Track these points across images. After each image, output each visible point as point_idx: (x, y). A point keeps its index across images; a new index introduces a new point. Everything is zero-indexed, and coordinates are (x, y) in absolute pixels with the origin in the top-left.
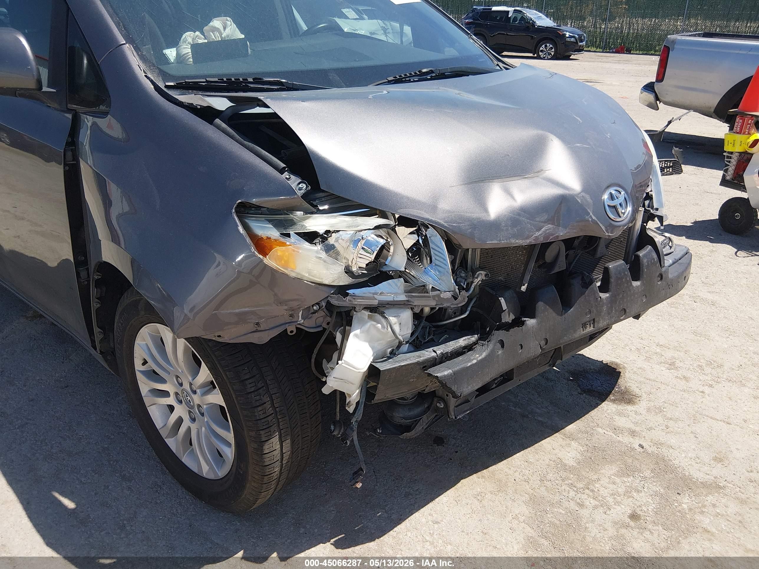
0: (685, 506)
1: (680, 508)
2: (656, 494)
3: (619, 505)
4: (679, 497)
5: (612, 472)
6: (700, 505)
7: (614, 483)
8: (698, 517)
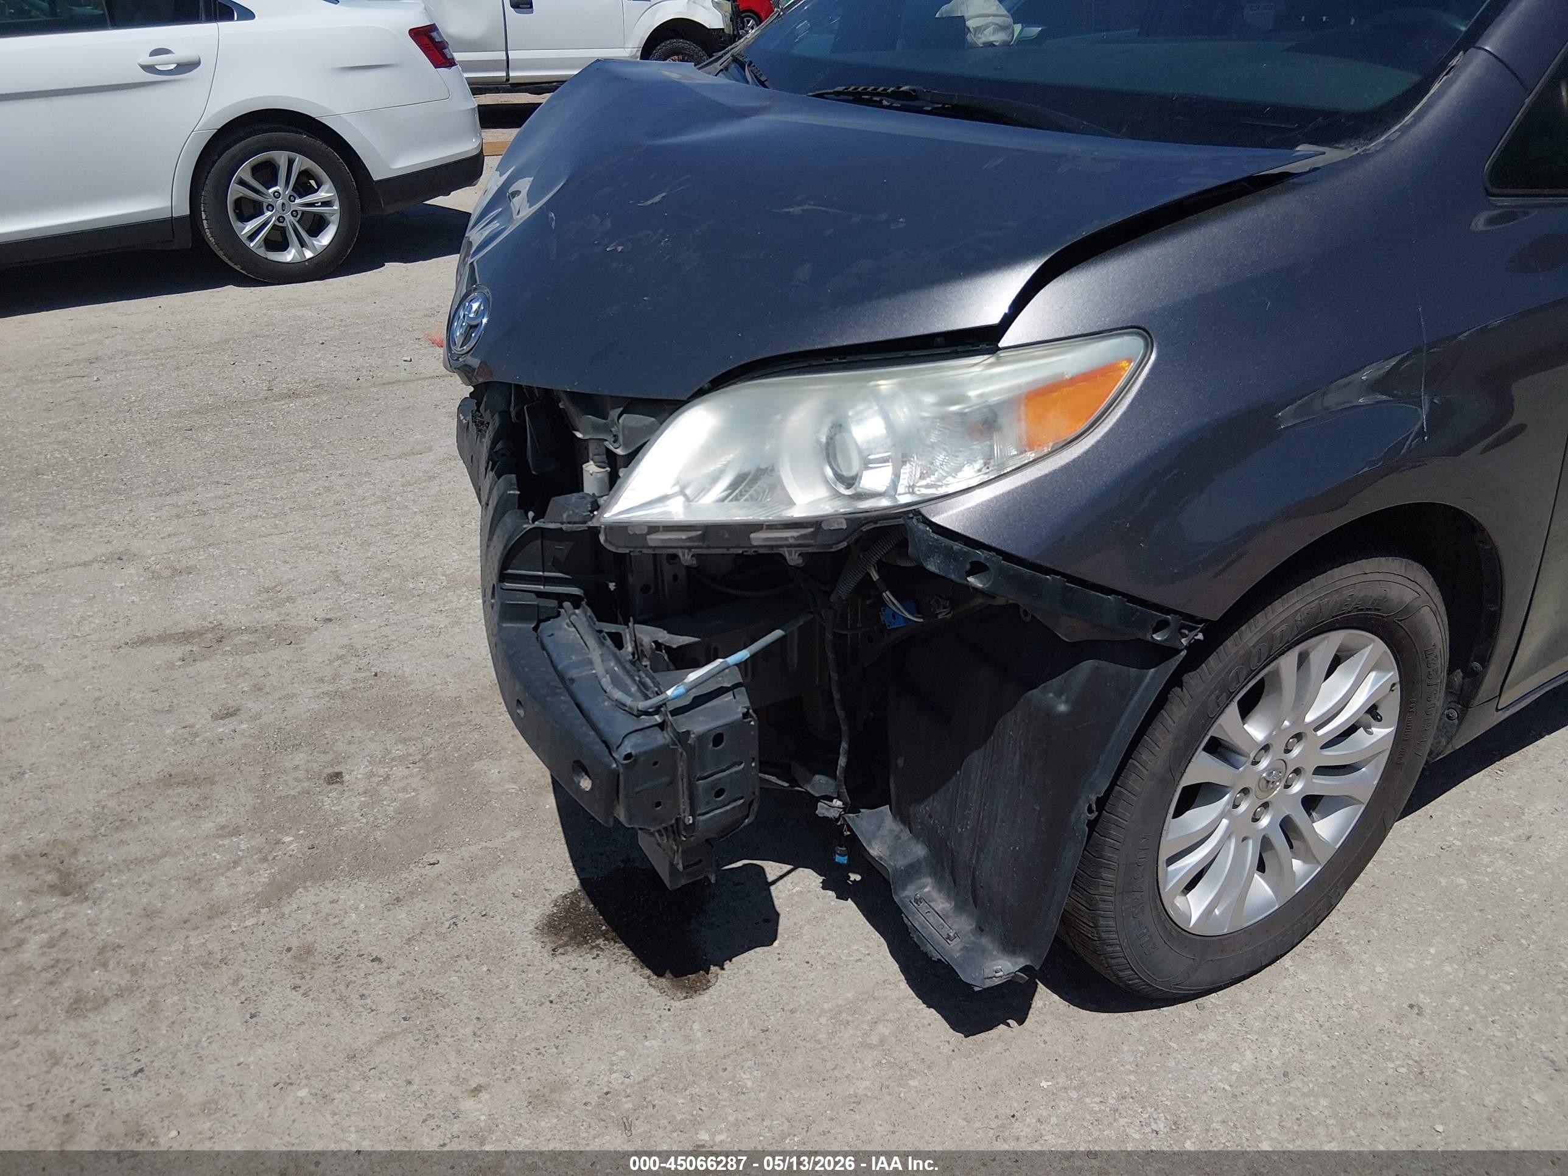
0: (287, 839)
1: (294, 831)
2: (339, 822)
3: (366, 774)
4: (307, 844)
5: (422, 798)
6: (270, 858)
7: (404, 789)
8: (259, 841)
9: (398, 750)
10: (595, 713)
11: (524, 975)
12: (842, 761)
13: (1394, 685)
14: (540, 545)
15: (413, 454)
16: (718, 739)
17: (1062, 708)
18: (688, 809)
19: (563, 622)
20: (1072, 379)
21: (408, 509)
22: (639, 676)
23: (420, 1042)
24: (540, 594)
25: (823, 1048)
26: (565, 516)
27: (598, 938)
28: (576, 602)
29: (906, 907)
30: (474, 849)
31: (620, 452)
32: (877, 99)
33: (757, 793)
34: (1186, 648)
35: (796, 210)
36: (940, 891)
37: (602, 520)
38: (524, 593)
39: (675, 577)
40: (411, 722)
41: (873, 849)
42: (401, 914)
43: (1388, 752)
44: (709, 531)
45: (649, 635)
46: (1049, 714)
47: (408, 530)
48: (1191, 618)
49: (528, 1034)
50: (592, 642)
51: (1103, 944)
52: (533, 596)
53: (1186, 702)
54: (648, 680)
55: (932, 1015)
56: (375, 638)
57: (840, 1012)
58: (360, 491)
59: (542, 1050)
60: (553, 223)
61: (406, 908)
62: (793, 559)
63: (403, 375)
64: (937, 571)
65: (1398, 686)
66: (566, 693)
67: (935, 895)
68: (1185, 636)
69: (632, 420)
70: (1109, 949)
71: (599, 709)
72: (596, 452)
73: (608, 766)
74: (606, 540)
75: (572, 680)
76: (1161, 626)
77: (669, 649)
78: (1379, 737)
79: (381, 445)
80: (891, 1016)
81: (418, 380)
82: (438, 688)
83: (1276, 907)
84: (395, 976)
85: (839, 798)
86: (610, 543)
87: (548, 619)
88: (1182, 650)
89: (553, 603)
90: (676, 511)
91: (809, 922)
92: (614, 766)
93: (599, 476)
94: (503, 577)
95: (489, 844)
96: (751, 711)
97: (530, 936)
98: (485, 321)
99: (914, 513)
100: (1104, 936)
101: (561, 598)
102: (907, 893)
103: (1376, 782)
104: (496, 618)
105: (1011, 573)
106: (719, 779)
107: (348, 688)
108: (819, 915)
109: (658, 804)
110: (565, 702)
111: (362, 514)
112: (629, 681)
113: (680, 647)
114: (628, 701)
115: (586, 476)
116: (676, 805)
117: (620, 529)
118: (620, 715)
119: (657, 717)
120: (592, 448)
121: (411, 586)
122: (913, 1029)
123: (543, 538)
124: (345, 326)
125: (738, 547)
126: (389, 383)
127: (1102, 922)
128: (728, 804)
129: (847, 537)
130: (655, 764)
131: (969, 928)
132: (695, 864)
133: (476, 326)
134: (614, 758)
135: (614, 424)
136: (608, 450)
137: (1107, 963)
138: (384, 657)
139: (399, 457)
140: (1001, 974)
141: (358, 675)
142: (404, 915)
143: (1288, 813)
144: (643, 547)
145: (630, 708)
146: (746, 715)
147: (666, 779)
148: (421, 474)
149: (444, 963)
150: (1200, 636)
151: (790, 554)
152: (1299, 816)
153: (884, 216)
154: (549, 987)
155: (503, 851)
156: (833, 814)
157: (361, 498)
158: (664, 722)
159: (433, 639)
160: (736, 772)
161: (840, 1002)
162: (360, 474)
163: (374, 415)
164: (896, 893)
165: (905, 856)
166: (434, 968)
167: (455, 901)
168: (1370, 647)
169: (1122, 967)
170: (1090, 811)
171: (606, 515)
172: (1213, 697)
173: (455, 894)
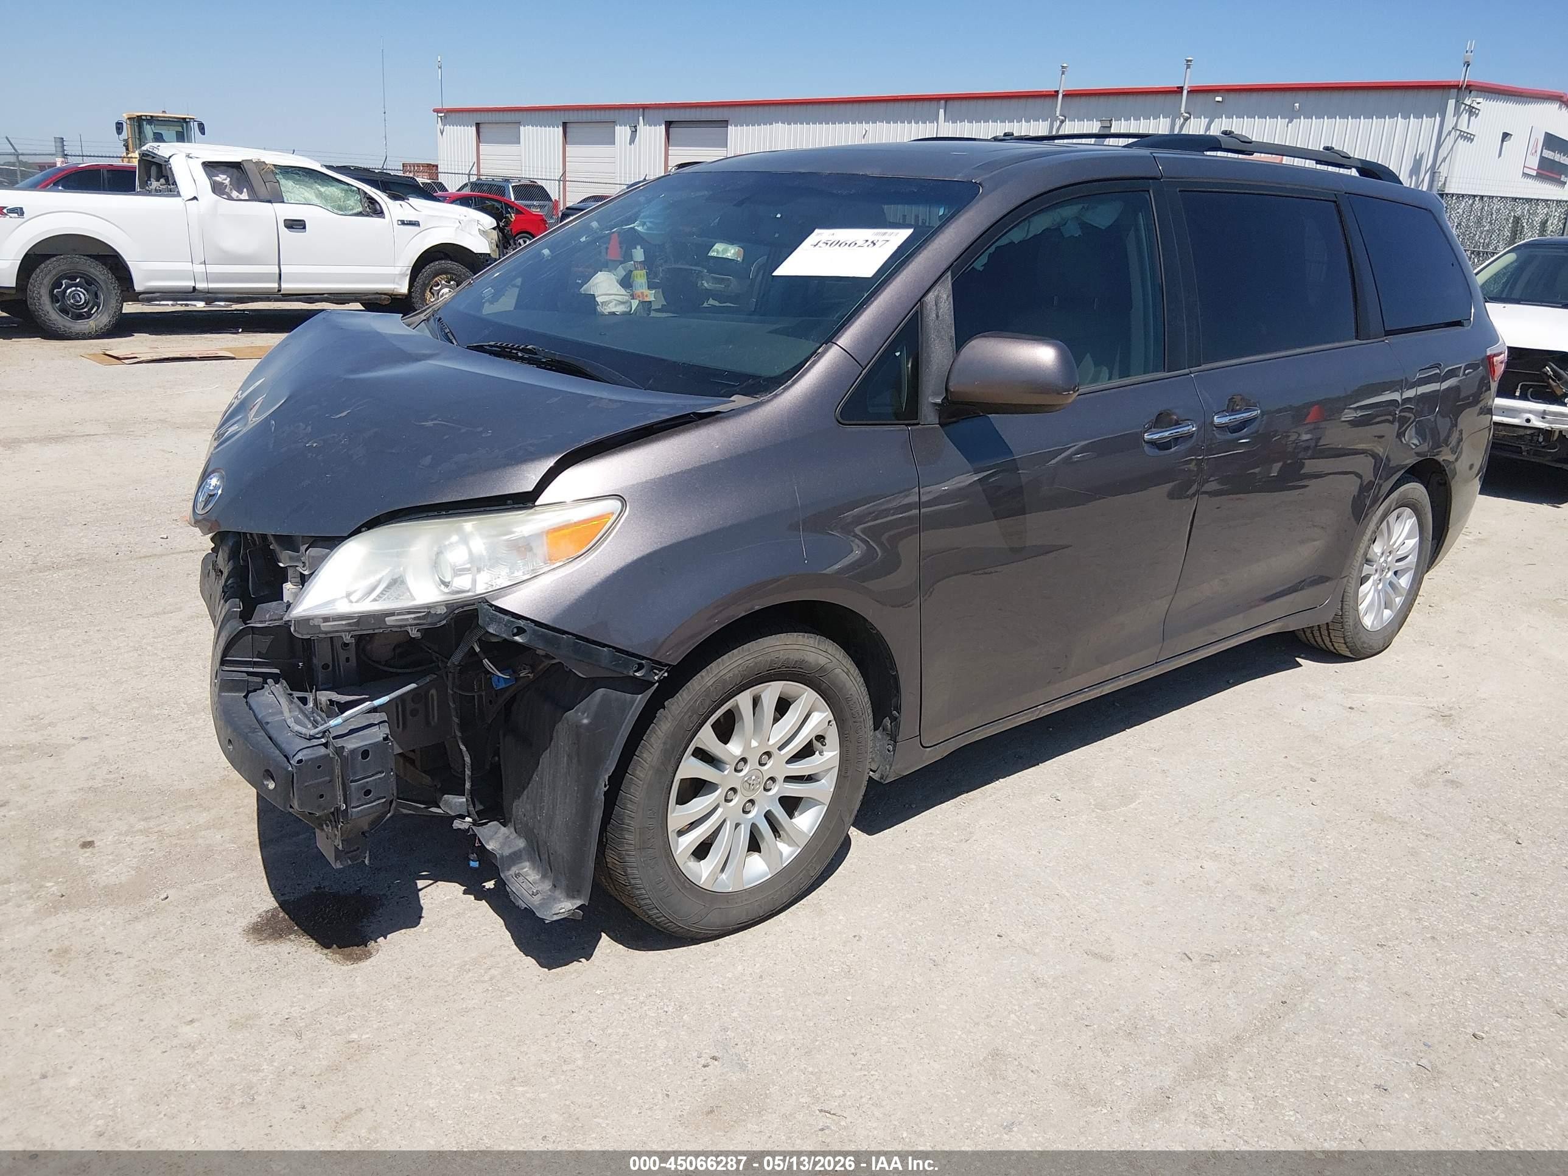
3: (113, 842)
7: (143, 850)
9: (141, 825)
10: (280, 739)
11: (232, 958)
12: (468, 785)
13: (830, 722)
14: (251, 640)
15: (164, 613)
16: (365, 754)
17: (585, 721)
18: (342, 799)
19: (266, 692)
20: (575, 523)
21: (158, 656)
22: (313, 717)
23: (150, 998)
24: (249, 674)
25: (449, 985)
26: (267, 616)
27: (290, 934)
28: (276, 679)
29: (508, 880)
30: (198, 885)
31: (306, 573)
32: (515, 352)
33: (395, 794)
34: (657, 681)
35: (430, 424)
36: (533, 869)
37: (291, 616)
38: (238, 674)
39: (348, 660)
40: (152, 806)
41: (489, 845)
42: (139, 926)
43: (837, 769)
44: (363, 619)
45: (324, 696)
46: (579, 726)
47: (157, 671)
48: (660, 663)
49: (232, 989)
50: (283, 701)
51: (632, 888)
52: (245, 674)
53: (669, 720)
54: (319, 718)
55: (530, 961)
56: (124, 750)
57: (465, 965)
58: (115, 642)
59: (242, 998)
60: (273, 428)
61: (143, 923)
62: (414, 633)
63: (159, 550)
64: (494, 633)
65: (834, 722)
66: (262, 731)
67: (530, 872)
68: (656, 674)
69: (314, 552)
70: (638, 892)
71: (282, 738)
72: (293, 576)
73: (286, 769)
74: (295, 631)
75: (268, 723)
76: (640, 667)
77: (338, 703)
78: (828, 758)
79: (136, 606)
80: (501, 965)
81: (173, 554)
82: (176, 783)
83: (770, 876)
84: (133, 962)
85: (469, 816)
86: (299, 633)
87: (255, 690)
88: (655, 683)
89: (260, 680)
90: (344, 607)
91: (453, 916)
92: (290, 769)
93: (293, 591)
94: (223, 662)
95: (211, 882)
96: (389, 736)
97: (238, 936)
98: (220, 492)
99: (483, 600)
100: (633, 882)
101: (265, 676)
102: (510, 872)
103: (832, 790)
104: (217, 690)
105: (540, 633)
106: (367, 782)
107: (100, 785)
108: (461, 911)
109: (322, 796)
110: (261, 736)
111: (117, 660)
112: (307, 722)
113: (345, 702)
114: (303, 730)
115: (285, 591)
116: (334, 797)
117: (305, 621)
118: (298, 740)
119: (323, 740)
120: (290, 572)
121: (157, 712)
122: (516, 970)
123: (253, 634)
124: (108, 509)
125: (380, 628)
126: (145, 557)
127: (629, 871)
128: (374, 801)
129: (446, 617)
130: (319, 767)
131: (548, 888)
132: (355, 851)
133: (214, 495)
134: (290, 764)
135: (303, 555)
136: (301, 573)
137: (639, 904)
138: (131, 763)
139: (152, 616)
140: (563, 910)
141: (108, 776)
142: (141, 927)
143: (768, 809)
144: (319, 633)
145: (305, 735)
146: (386, 739)
147: (328, 778)
148: (170, 629)
149: (171, 953)
150: (666, 675)
151: (412, 631)
152: (780, 813)
153: (481, 429)
154: (250, 963)
155: (222, 886)
156: (465, 826)
157: (116, 648)
158: (327, 741)
159: (174, 749)
160: (379, 778)
161: (466, 959)
162: (115, 629)
163: (131, 582)
164: (502, 871)
165: (510, 847)
166: (163, 957)
167: (182, 917)
168: (806, 694)
169: (650, 907)
170: (605, 786)
171: (294, 613)
172: (687, 716)
173: (182, 913)
